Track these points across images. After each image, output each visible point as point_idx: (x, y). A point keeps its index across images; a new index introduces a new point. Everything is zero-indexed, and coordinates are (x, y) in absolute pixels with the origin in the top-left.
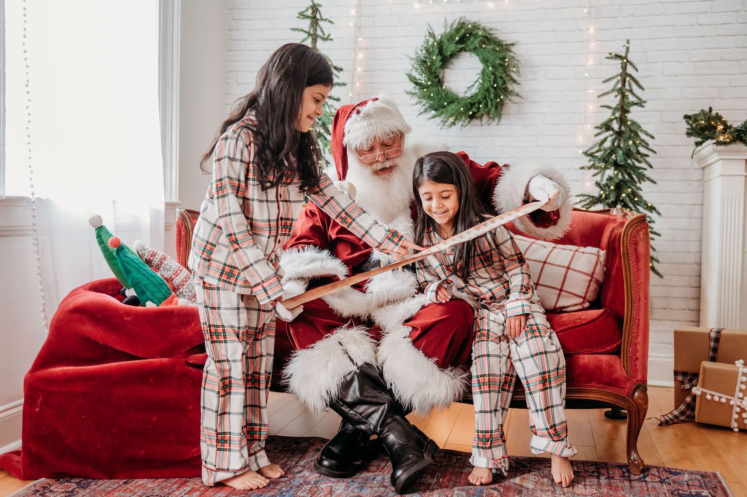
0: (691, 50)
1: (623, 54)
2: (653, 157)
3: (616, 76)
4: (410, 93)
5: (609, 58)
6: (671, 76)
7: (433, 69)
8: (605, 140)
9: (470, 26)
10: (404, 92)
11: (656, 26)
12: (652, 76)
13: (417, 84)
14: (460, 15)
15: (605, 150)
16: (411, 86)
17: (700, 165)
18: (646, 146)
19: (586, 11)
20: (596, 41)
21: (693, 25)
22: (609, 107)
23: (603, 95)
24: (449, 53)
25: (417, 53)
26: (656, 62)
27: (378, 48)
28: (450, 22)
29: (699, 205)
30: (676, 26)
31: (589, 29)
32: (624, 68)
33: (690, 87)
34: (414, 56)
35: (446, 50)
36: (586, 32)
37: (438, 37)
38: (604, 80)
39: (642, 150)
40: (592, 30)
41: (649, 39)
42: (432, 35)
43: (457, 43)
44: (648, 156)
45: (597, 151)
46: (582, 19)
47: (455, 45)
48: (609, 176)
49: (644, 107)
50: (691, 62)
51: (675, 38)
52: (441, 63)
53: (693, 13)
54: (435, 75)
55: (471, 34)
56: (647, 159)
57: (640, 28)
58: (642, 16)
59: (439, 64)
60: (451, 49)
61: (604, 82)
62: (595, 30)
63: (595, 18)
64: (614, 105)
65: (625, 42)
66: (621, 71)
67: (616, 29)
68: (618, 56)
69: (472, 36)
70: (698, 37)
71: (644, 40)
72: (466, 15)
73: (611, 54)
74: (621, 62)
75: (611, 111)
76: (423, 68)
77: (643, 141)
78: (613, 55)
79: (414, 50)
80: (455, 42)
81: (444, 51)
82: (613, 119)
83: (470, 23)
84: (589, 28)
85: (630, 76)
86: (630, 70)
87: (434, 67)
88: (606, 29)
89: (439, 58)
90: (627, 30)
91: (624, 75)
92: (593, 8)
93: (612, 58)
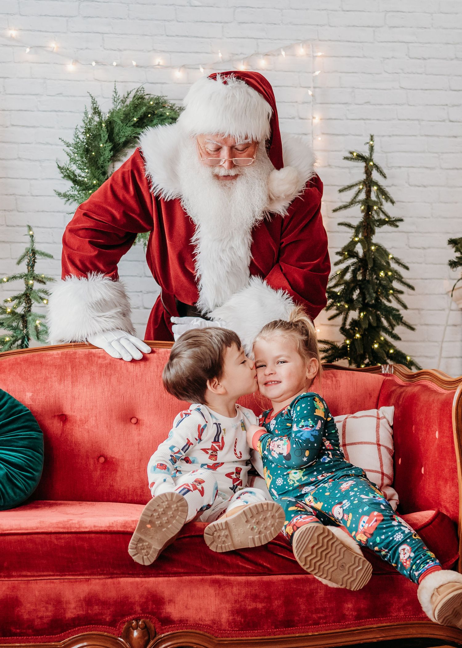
0: (442, 153)
1: (367, 154)
2: (409, 294)
3: (356, 185)
4: (65, 196)
5: (346, 158)
6: (419, 186)
7: (100, 162)
8: (347, 269)
9: (151, 103)
10: (54, 193)
11: (399, 120)
12: (395, 186)
13: (75, 181)
14: (137, 86)
15: (347, 283)
16: (67, 186)
17: (458, 304)
18: (400, 279)
19: (310, 93)
20: (323, 134)
21: (444, 121)
22: (349, 226)
23: (340, 208)
24: (123, 140)
25: (77, 137)
26: (400, 167)
27: (13, 125)
28: (122, 94)
29: (457, 357)
30: (423, 120)
31: (314, 118)
32: (368, 172)
33: (441, 202)
34: (72, 141)
35: (118, 134)
36: (311, 121)
37: (106, 116)
38: (341, 188)
39: (396, 285)
40: (317, 120)
41: (390, 136)
42: (97, 112)
43: (134, 125)
44: (402, 292)
45: (336, 286)
46: (304, 103)
47: (132, 128)
48: (353, 319)
49: (397, 226)
50: (442, 168)
51: (422, 136)
52: (112, 153)
53: (442, 105)
54: (103, 170)
55: (153, 114)
56: (400, 296)
57: (378, 120)
58: (381, 105)
59: (108, 154)
60: (127, 134)
61: (341, 191)
62: (321, 119)
63: (321, 103)
64: (355, 222)
65: (368, 139)
66: (364, 177)
67: (347, 119)
68: (360, 157)
69: (155, 117)
70: (449, 137)
71: (383, 136)
72: (144, 86)
73: (351, 153)
74: (364, 164)
75: (352, 232)
76: (84, 159)
77: (396, 272)
78: (355, 154)
79: (72, 132)
80: (132, 123)
81: (115, 135)
82: (356, 243)
83: (152, 99)
84: (315, 116)
85: (376, 184)
86: (375, 175)
87: (102, 158)
88: (335, 119)
89: (109, 146)
90: (362, 121)
91: (368, 183)
92: (317, 90)
93: (352, 159)
